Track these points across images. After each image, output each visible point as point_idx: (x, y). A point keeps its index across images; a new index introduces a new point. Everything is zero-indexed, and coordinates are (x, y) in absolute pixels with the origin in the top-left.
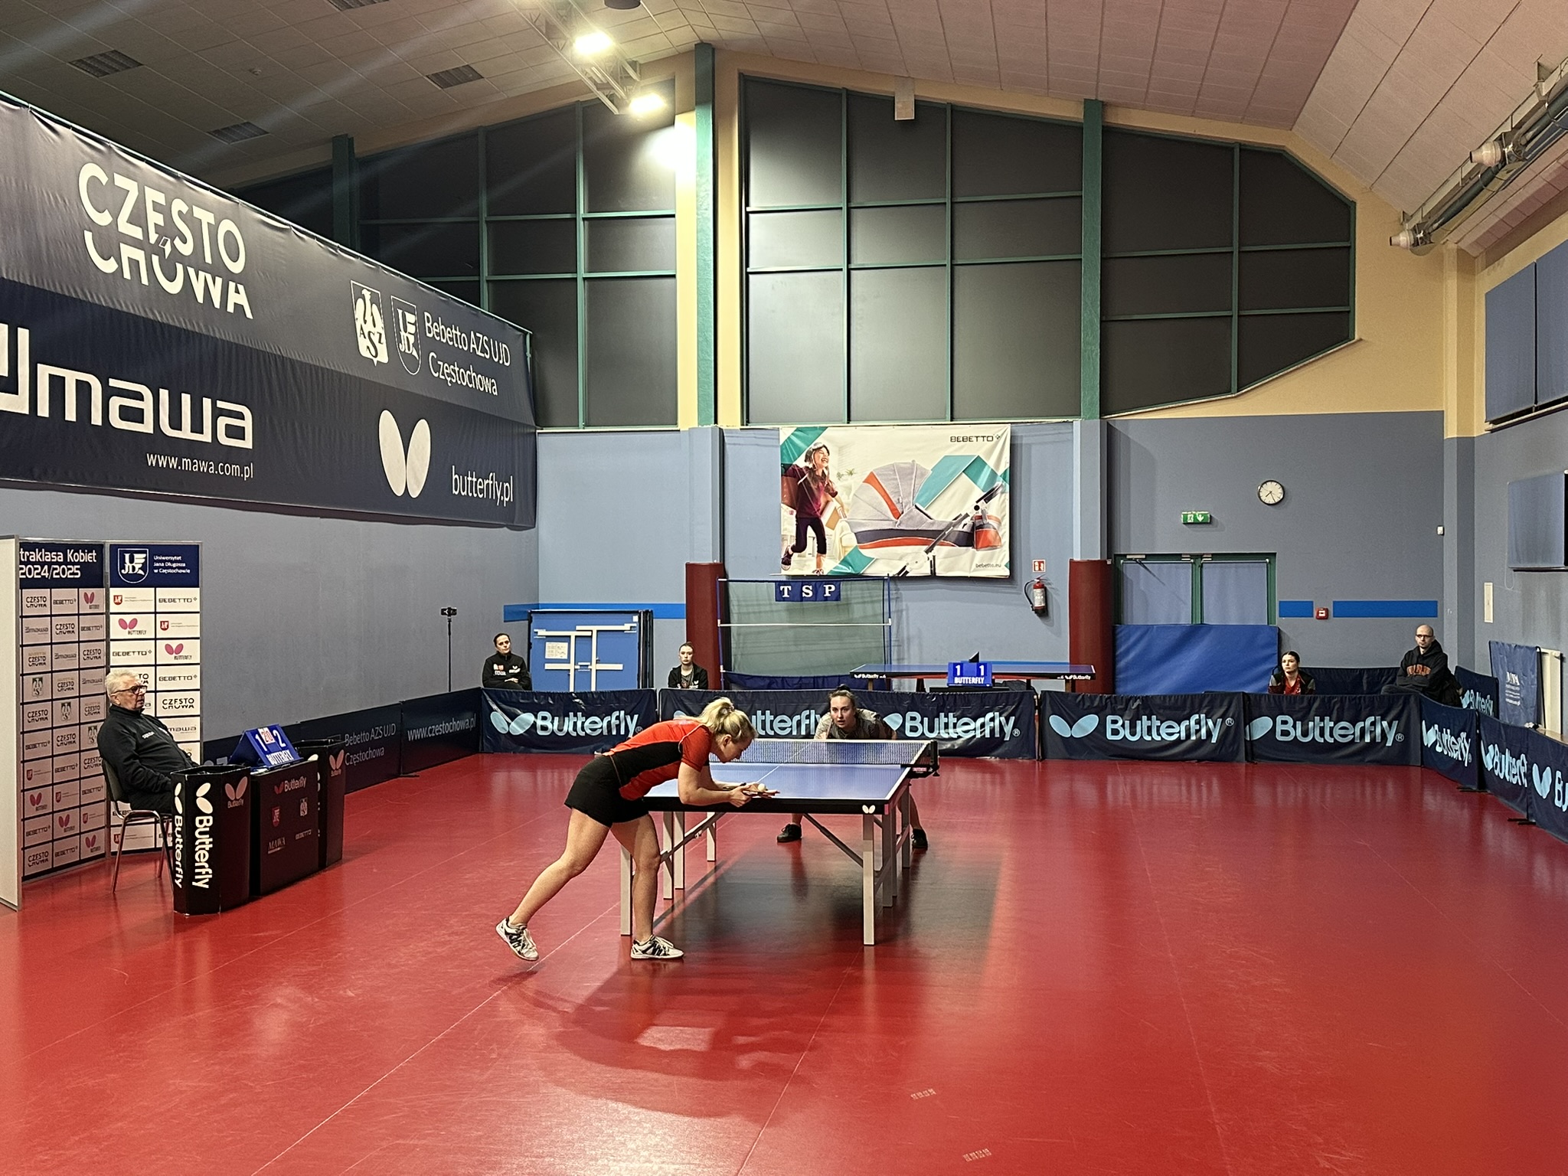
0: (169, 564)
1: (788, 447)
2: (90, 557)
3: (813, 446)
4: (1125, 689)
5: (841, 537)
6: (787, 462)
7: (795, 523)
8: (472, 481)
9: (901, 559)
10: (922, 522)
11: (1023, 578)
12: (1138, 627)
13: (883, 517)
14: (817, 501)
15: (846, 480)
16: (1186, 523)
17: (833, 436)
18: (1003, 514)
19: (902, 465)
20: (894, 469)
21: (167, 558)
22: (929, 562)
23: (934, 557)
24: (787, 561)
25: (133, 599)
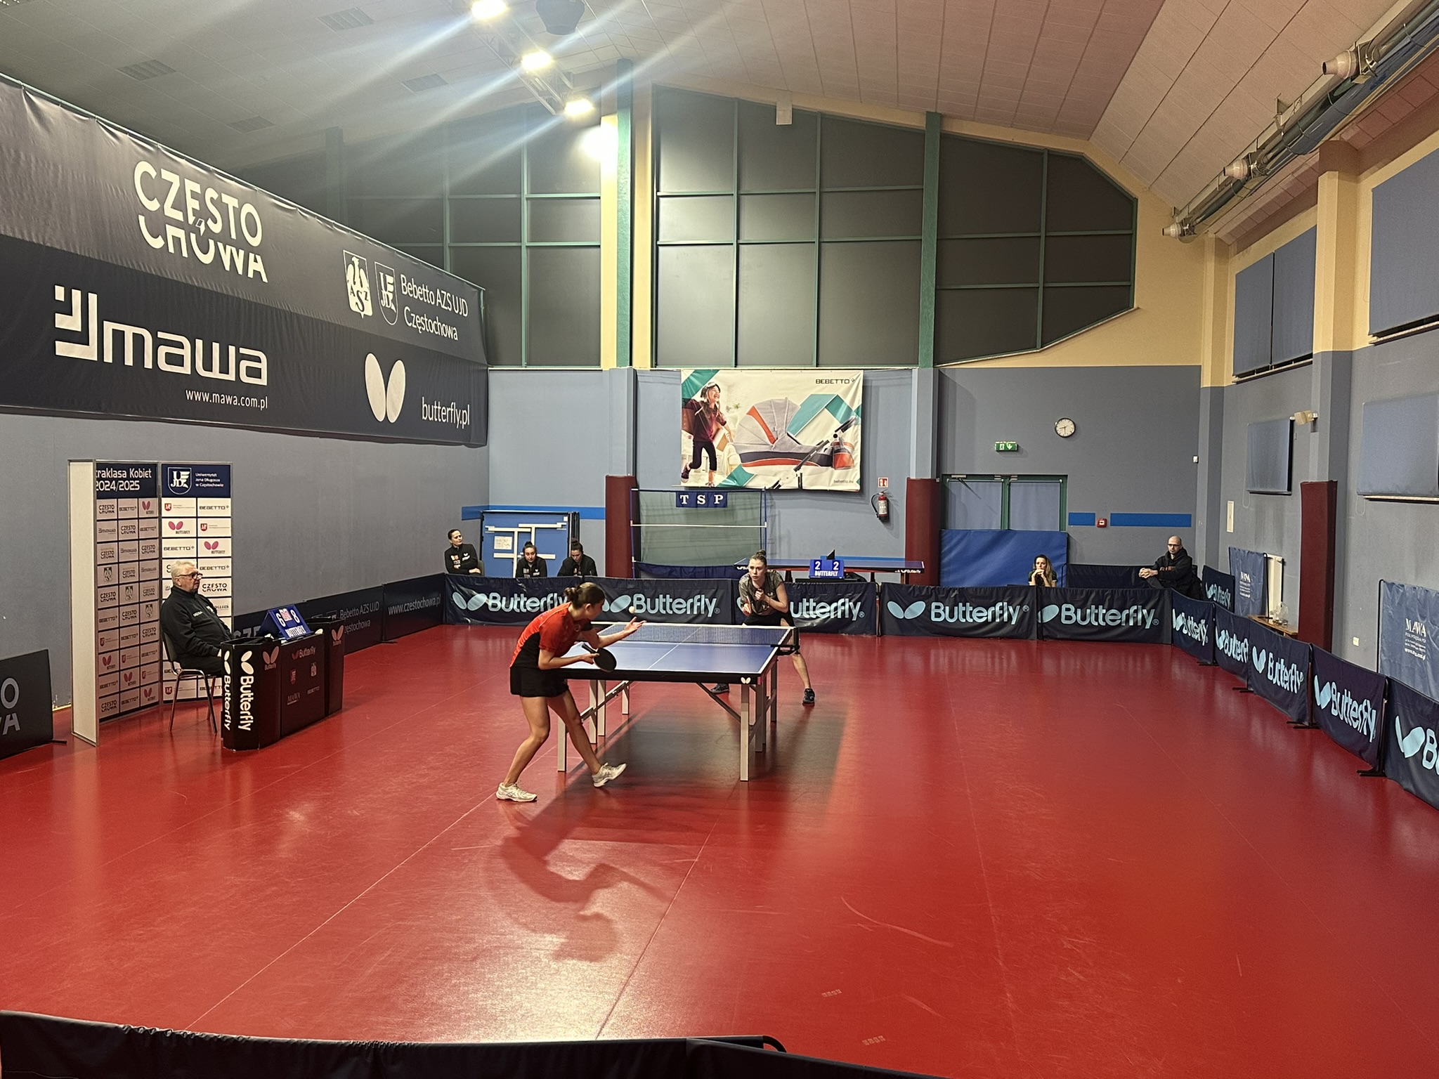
0: (207, 480)
1: (688, 386)
2: (146, 474)
3: (707, 385)
4: (947, 580)
5: (728, 457)
6: (687, 397)
7: (692, 445)
8: (437, 409)
9: (775, 475)
10: (793, 447)
11: (870, 493)
12: (959, 531)
13: (762, 442)
14: (710, 428)
15: (733, 412)
16: (998, 451)
17: (724, 377)
18: (856, 441)
19: (778, 401)
20: (771, 404)
21: (205, 475)
22: (797, 478)
23: (801, 474)
24: (685, 475)
25: (179, 507)
